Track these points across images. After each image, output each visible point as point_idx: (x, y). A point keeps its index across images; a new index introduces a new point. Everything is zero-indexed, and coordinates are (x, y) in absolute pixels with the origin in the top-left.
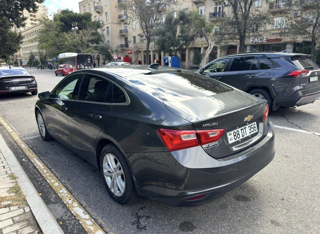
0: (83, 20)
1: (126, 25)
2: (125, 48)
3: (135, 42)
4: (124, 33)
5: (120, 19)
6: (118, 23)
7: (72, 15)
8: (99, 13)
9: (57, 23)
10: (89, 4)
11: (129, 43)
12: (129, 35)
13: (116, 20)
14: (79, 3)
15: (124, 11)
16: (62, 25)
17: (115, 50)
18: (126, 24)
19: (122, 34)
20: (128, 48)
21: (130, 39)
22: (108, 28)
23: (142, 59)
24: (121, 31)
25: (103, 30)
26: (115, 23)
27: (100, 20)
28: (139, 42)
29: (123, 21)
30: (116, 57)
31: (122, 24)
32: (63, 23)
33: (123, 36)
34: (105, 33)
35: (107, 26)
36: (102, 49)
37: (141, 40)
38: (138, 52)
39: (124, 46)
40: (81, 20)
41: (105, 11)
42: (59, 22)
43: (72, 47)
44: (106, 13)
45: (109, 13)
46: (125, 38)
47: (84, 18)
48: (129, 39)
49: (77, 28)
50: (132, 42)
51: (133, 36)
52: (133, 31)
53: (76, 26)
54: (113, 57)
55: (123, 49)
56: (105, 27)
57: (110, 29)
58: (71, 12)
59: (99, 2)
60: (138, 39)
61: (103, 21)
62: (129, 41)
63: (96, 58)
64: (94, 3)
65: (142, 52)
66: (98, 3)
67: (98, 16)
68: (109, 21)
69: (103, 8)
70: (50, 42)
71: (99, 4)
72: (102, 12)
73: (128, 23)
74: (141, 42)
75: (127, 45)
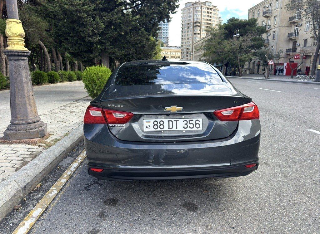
0: (247, 26)
1: (297, 28)
2: (291, 53)
3: (305, 45)
4: (293, 36)
5: (290, 22)
6: (287, 27)
7: (237, 22)
8: (267, 17)
9: (221, 31)
10: (258, 10)
11: (297, 48)
12: (299, 38)
13: (285, 23)
14: (249, 10)
15: (298, 12)
16: (225, 33)
17: (276, 55)
18: (298, 26)
19: (291, 38)
20: (294, 53)
21: (300, 42)
22: (274, 32)
23: (311, 64)
24: (290, 35)
25: (269, 35)
26: (284, 27)
27: (268, 24)
28: (311, 45)
29: (294, 23)
30: (272, 62)
31: (293, 26)
32: (226, 31)
33: (291, 39)
34: (270, 38)
35: (274, 30)
36: (261, 55)
37: (314, 43)
38: (307, 57)
39: (291, 50)
40: (245, 26)
41: (274, 15)
42: (223, 30)
43: (230, 54)
44: (275, 16)
45: (278, 16)
46: (294, 42)
47: (248, 24)
48: (298, 43)
49: (238, 34)
50: (302, 46)
51: (304, 39)
52: (305, 33)
53: (237, 33)
54: (269, 62)
55: (288, 54)
56: (271, 32)
57: (276, 33)
58: (237, 20)
59: (270, 6)
60: (310, 42)
61: (270, 26)
62: (298, 45)
63: (256, 64)
64: (264, 7)
65: (312, 57)
66: (268, 7)
67: (265, 21)
68: (278, 25)
69: (273, 12)
70: (212, 49)
71: (269, 9)
72: (270, 16)
73: (300, 25)
74: (314, 45)
75: (294, 50)
